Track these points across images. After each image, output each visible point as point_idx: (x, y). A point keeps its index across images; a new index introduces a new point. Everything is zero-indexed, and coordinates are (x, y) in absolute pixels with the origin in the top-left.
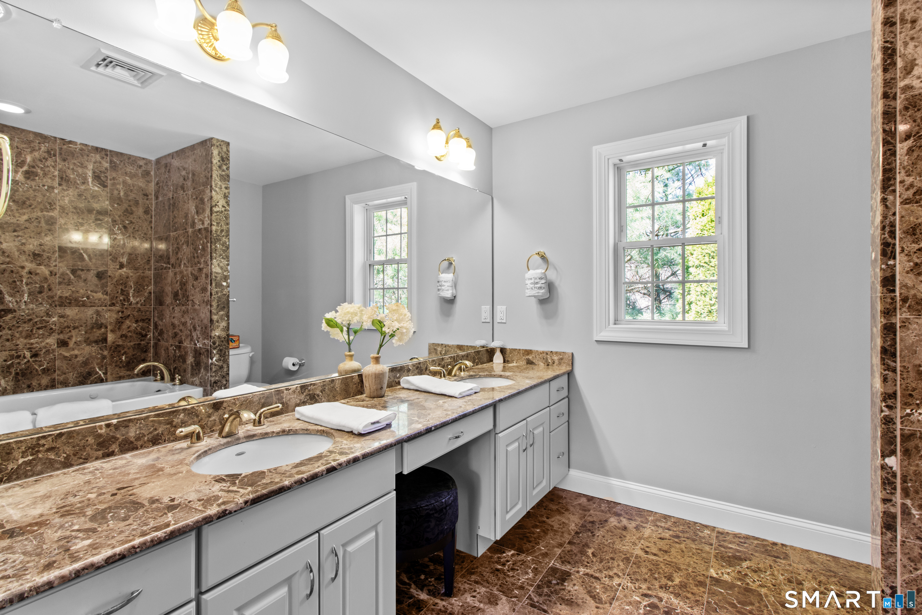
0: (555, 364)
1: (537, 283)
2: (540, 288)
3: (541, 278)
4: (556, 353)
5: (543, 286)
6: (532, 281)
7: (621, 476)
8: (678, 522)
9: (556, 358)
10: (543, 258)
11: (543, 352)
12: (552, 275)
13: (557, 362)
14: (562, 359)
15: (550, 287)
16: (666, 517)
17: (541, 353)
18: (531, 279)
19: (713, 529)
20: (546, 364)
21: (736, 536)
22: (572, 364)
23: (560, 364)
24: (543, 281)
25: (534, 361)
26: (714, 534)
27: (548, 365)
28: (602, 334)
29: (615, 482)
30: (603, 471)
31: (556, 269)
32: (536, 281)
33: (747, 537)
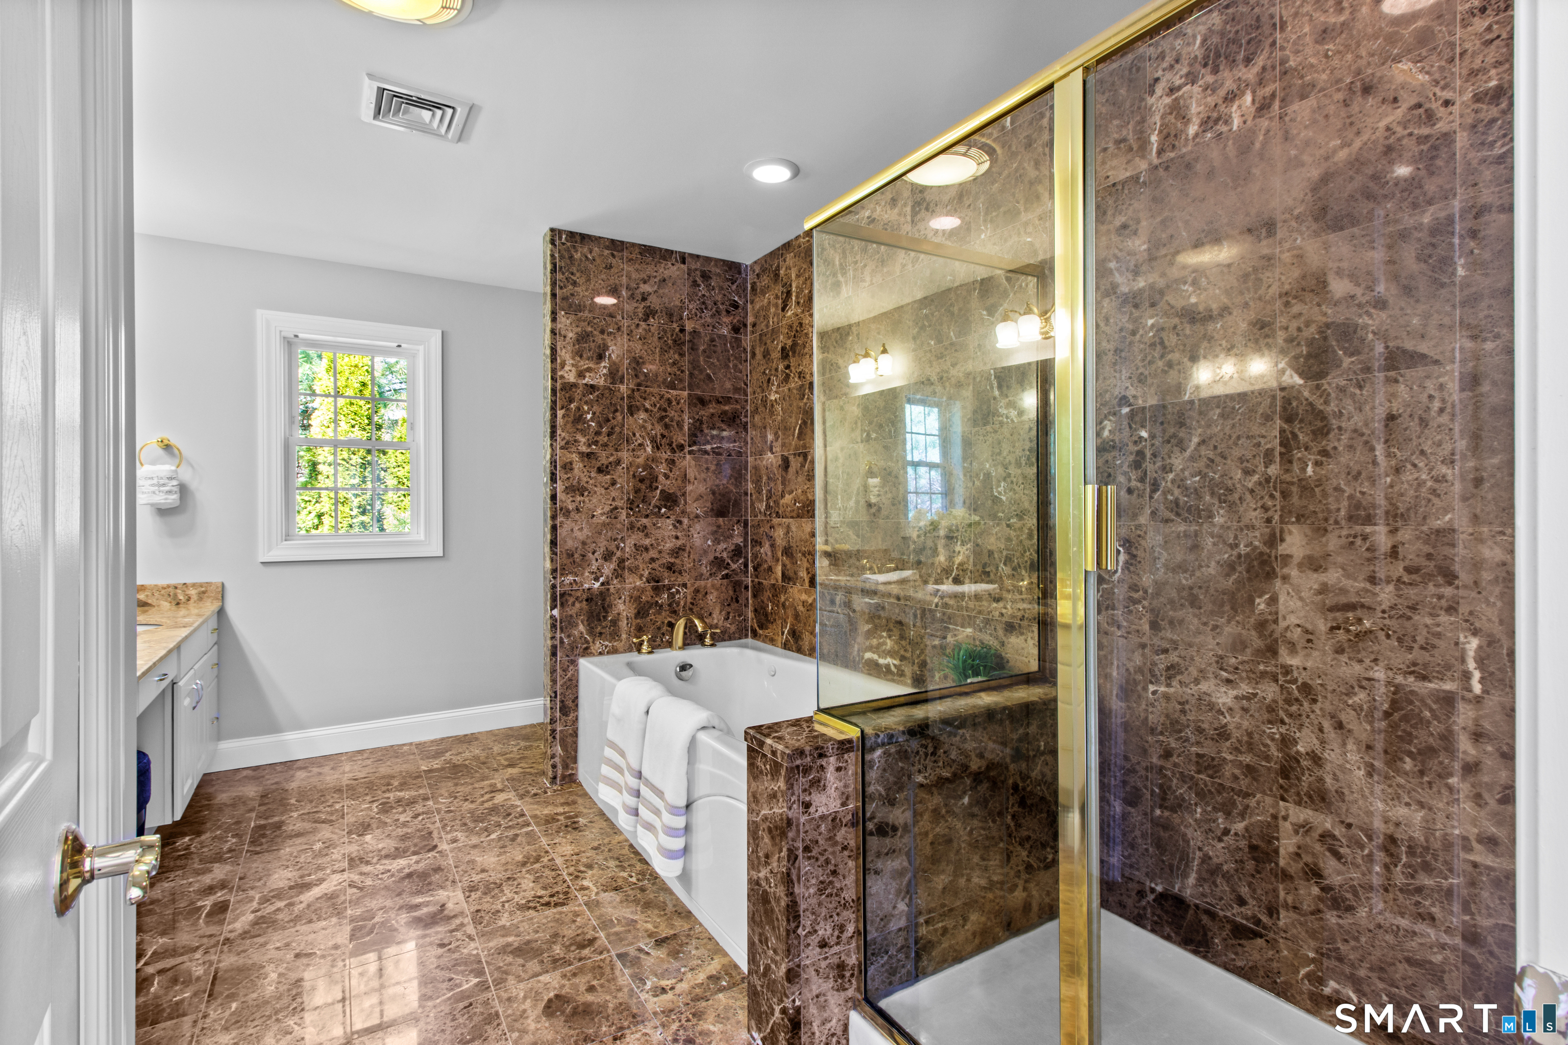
0: (192, 601)
1: (164, 485)
2: (170, 492)
3: (171, 478)
4: (194, 585)
5: (175, 489)
6: (155, 481)
7: (299, 725)
8: (373, 751)
9: (193, 592)
10: (168, 448)
11: (169, 586)
12: (186, 475)
13: (194, 597)
14: (204, 592)
15: (183, 490)
16: (360, 752)
17: (164, 588)
18: (152, 478)
19: (411, 744)
20: (174, 603)
21: (432, 742)
22: (223, 597)
23: (200, 599)
24: (175, 483)
25: (150, 601)
26: (414, 747)
27: (178, 604)
28: (271, 553)
29: (290, 736)
30: (272, 727)
31: (192, 466)
32: (162, 482)
33: (443, 739)
